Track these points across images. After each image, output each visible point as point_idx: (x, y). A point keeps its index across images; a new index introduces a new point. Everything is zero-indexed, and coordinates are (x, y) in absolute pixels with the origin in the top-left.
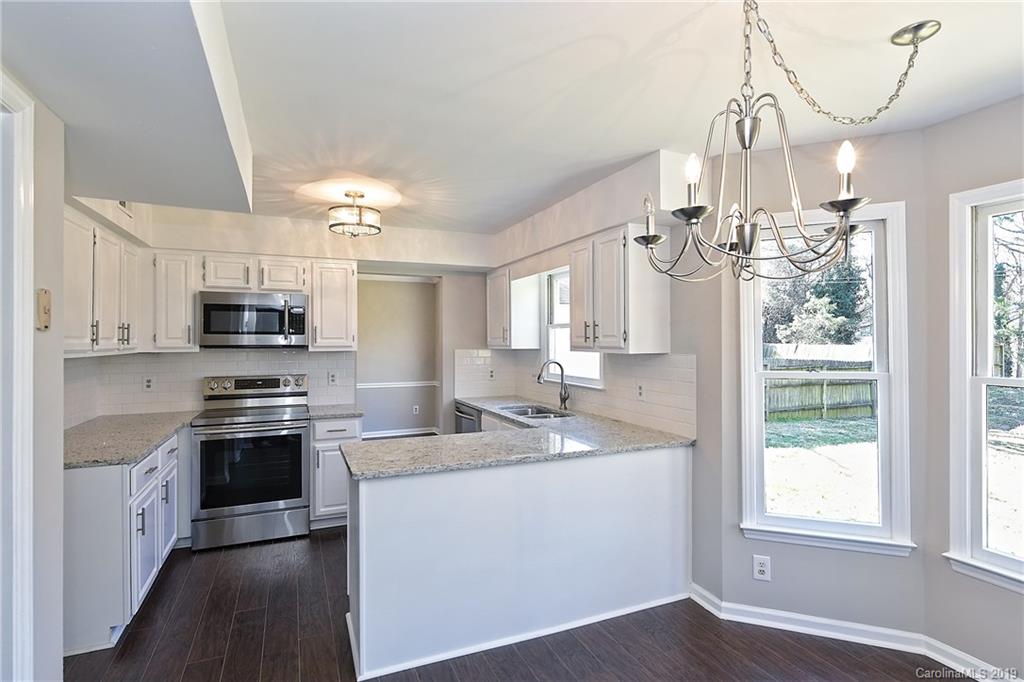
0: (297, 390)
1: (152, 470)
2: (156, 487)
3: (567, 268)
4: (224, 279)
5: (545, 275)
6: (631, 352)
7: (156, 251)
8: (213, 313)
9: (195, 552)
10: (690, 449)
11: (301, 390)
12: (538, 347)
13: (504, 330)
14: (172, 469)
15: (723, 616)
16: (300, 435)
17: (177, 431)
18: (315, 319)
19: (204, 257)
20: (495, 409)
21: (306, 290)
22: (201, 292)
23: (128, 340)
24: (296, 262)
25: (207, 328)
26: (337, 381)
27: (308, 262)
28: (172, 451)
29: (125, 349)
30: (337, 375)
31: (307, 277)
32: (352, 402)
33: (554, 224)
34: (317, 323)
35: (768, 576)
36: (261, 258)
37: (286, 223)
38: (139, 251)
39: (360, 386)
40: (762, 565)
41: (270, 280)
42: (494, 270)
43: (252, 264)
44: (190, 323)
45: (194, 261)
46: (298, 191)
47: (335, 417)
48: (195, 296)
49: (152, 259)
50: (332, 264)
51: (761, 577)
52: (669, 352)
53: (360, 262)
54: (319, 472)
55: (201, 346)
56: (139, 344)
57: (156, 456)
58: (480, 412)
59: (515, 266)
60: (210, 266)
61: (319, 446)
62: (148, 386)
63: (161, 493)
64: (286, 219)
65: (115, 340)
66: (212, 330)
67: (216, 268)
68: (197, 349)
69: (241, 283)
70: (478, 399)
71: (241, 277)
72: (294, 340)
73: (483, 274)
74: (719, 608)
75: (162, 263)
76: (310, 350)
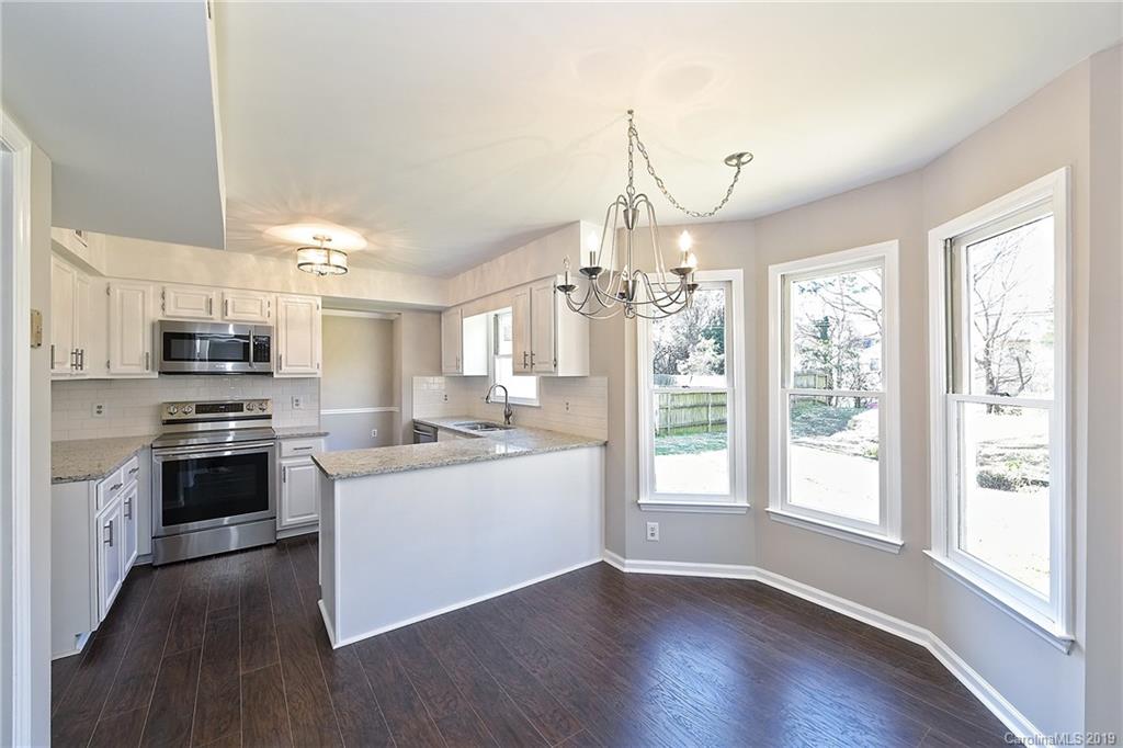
0: (261, 413)
1: (117, 487)
2: (119, 503)
3: (510, 309)
4: (185, 308)
5: (492, 314)
6: (560, 375)
7: (110, 280)
8: (173, 341)
9: (156, 567)
10: (603, 448)
11: (265, 413)
12: (485, 374)
13: (458, 360)
14: (132, 489)
15: (626, 570)
16: (266, 453)
17: (136, 453)
18: (280, 347)
19: (164, 288)
20: (451, 426)
21: (271, 322)
22: (161, 321)
23: (81, 366)
24: (260, 296)
25: (167, 355)
26: (302, 405)
27: (273, 295)
28: (134, 470)
29: (77, 374)
30: (302, 399)
31: (272, 309)
32: (316, 423)
33: (500, 272)
34: (282, 351)
35: (657, 538)
36: (225, 290)
37: (251, 260)
38: (91, 279)
39: (323, 412)
40: (653, 529)
41: (234, 311)
42: (447, 309)
43: (215, 295)
44: (148, 349)
45: (152, 290)
46: (267, 232)
47: (301, 436)
48: (153, 325)
49: (105, 287)
50: (298, 299)
51: (652, 538)
52: (588, 374)
53: (323, 297)
54: (286, 486)
55: (160, 373)
56: (92, 370)
57: (119, 475)
58: (436, 429)
59: (466, 306)
60: (170, 296)
61: (284, 462)
62: (99, 412)
63: (123, 510)
64: (250, 256)
65: (68, 366)
66: (173, 357)
67: (176, 298)
68: (156, 375)
69: (203, 314)
70: (436, 418)
71: (204, 307)
72: (257, 367)
73: (438, 313)
74: (623, 565)
75: (116, 292)
76: (275, 376)
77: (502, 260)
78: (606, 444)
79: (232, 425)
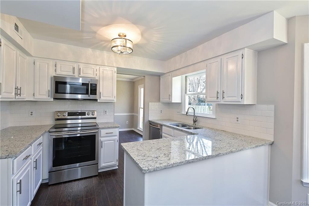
0: (92, 116)
1: (27, 157)
3: (205, 71)
4: (64, 71)
5: (184, 76)
6: (245, 104)
7: (35, 58)
8: (59, 85)
9: (50, 185)
10: (270, 146)
11: (94, 116)
13: (170, 96)
14: (39, 152)
16: (95, 135)
17: (42, 135)
18: (100, 89)
19: (56, 62)
21: (97, 78)
22: (54, 76)
23: (20, 94)
24: (93, 67)
25: (57, 91)
26: (107, 114)
27: (98, 67)
28: (40, 144)
29: (18, 98)
30: (107, 111)
31: (98, 72)
32: (113, 121)
34: (101, 91)
36: (80, 64)
37: (90, 51)
38: (28, 58)
39: (115, 114)
41: (83, 73)
43: (76, 66)
44: (49, 89)
45: (52, 63)
47: (109, 128)
48: (51, 78)
49: (33, 62)
50: (107, 68)
52: (256, 103)
53: (118, 68)
54: (102, 150)
55: (54, 99)
56: (26, 96)
57: (31, 148)
58: (161, 125)
59: (174, 72)
60: (58, 66)
61: (102, 139)
62: (31, 115)
63: (33, 165)
64: (90, 49)
65: (13, 94)
66: (59, 92)
67: (61, 67)
68: (52, 100)
69: (71, 74)
70: (157, 120)
71: (71, 71)
72: (92, 97)
73: (158, 76)
75: (37, 64)
76: (98, 101)
77: (200, 47)
78: (272, 144)
79: (80, 121)
